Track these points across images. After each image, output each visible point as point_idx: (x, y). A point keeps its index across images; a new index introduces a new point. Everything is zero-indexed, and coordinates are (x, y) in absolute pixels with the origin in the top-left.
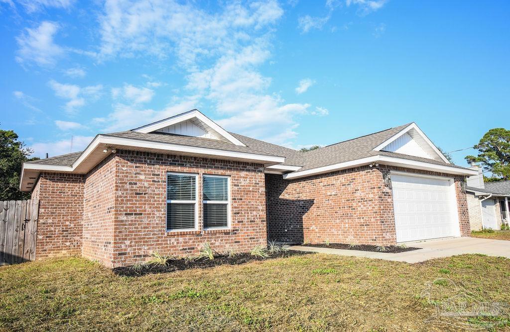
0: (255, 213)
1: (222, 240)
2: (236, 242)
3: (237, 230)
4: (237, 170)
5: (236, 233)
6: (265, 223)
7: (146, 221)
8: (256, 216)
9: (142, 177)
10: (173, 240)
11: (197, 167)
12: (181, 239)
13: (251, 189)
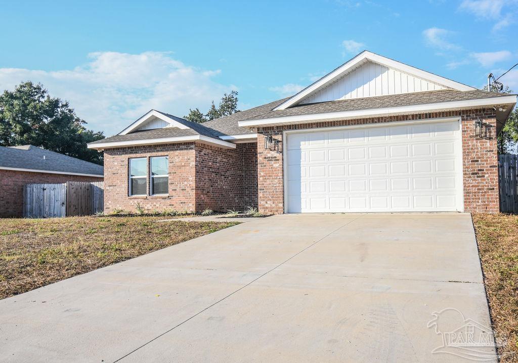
0: (186, 183)
1: (160, 203)
2: (170, 205)
3: (172, 196)
4: (173, 150)
5: (170, 199)
6: (194, 191)
7: (118, 190)
8: (187, 185)
9: (116, 164)
10: (131, 202)
11: (145, 152)
12: (136, 201)
13: (183, 164)
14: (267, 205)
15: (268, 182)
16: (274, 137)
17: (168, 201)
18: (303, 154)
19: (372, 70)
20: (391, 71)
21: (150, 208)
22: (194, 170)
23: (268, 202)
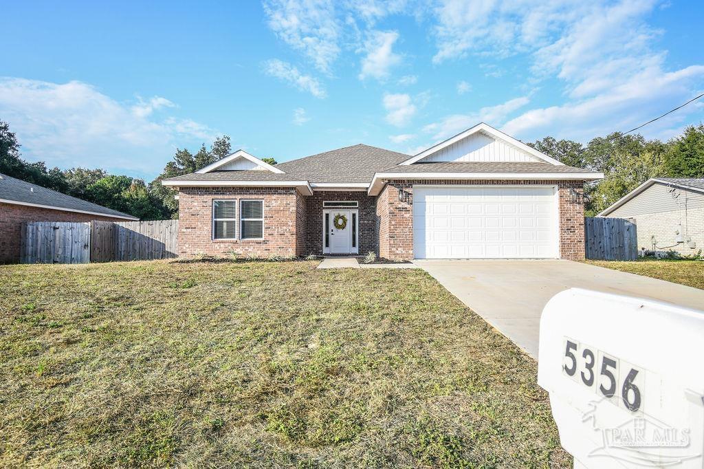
0: (285, 228)
1: (254, 248)
2: (266, 250)
3: (268, 241)
4: (269, 194)
5: (266, 243)
6: (294, 236)
7: (198, 233)
8: (286, 230)
9: (196, 204)
10: (216, 245)
11: (235, 194)
12: (222, 245)
13: (282, 209)
14: (397, 252)
15: (399, 230)
16: (404, 190)
17: (264, 246)
18: (427, 206)
19: (481, 139)
20: (496, 143)
21: (241, 252)
22: (294, 215)
23: (399, 249)
